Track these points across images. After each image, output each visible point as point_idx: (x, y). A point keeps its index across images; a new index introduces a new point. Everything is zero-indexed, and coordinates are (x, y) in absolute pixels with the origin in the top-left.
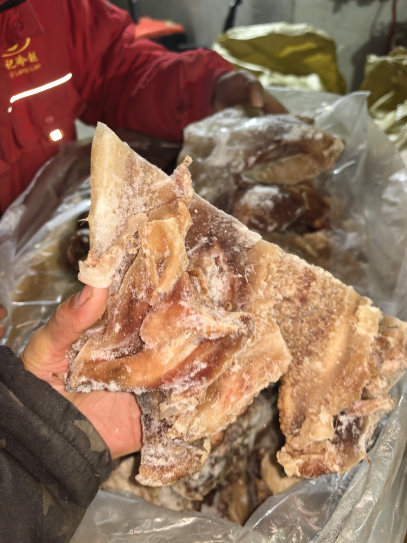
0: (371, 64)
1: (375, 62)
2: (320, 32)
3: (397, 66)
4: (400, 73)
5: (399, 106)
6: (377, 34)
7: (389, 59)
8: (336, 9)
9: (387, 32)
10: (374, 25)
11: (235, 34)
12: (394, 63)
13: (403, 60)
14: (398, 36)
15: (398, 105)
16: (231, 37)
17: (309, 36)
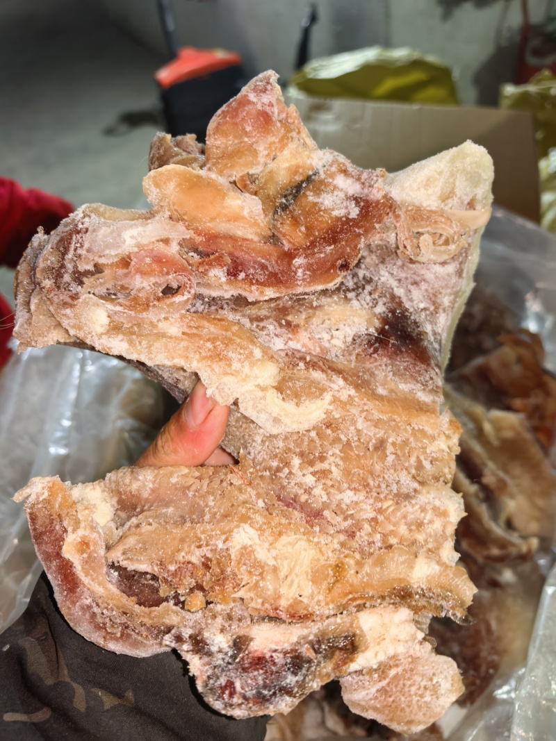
0: (507, 97)
1: (512, 95)
2: (431, 58)
3: (544, 97)
4: (548, 106)
5: (552, 151)
6: (504, 43)
7: (531, 88)
8: (447, 15)
9: (518, 38)
10: (499, 32)
11: (315, 70)
12: (538, 94)
13: (549, 88)
14: (535, 42)
15: (550, 149)
16: (311, 76)
17: (416, 64)
